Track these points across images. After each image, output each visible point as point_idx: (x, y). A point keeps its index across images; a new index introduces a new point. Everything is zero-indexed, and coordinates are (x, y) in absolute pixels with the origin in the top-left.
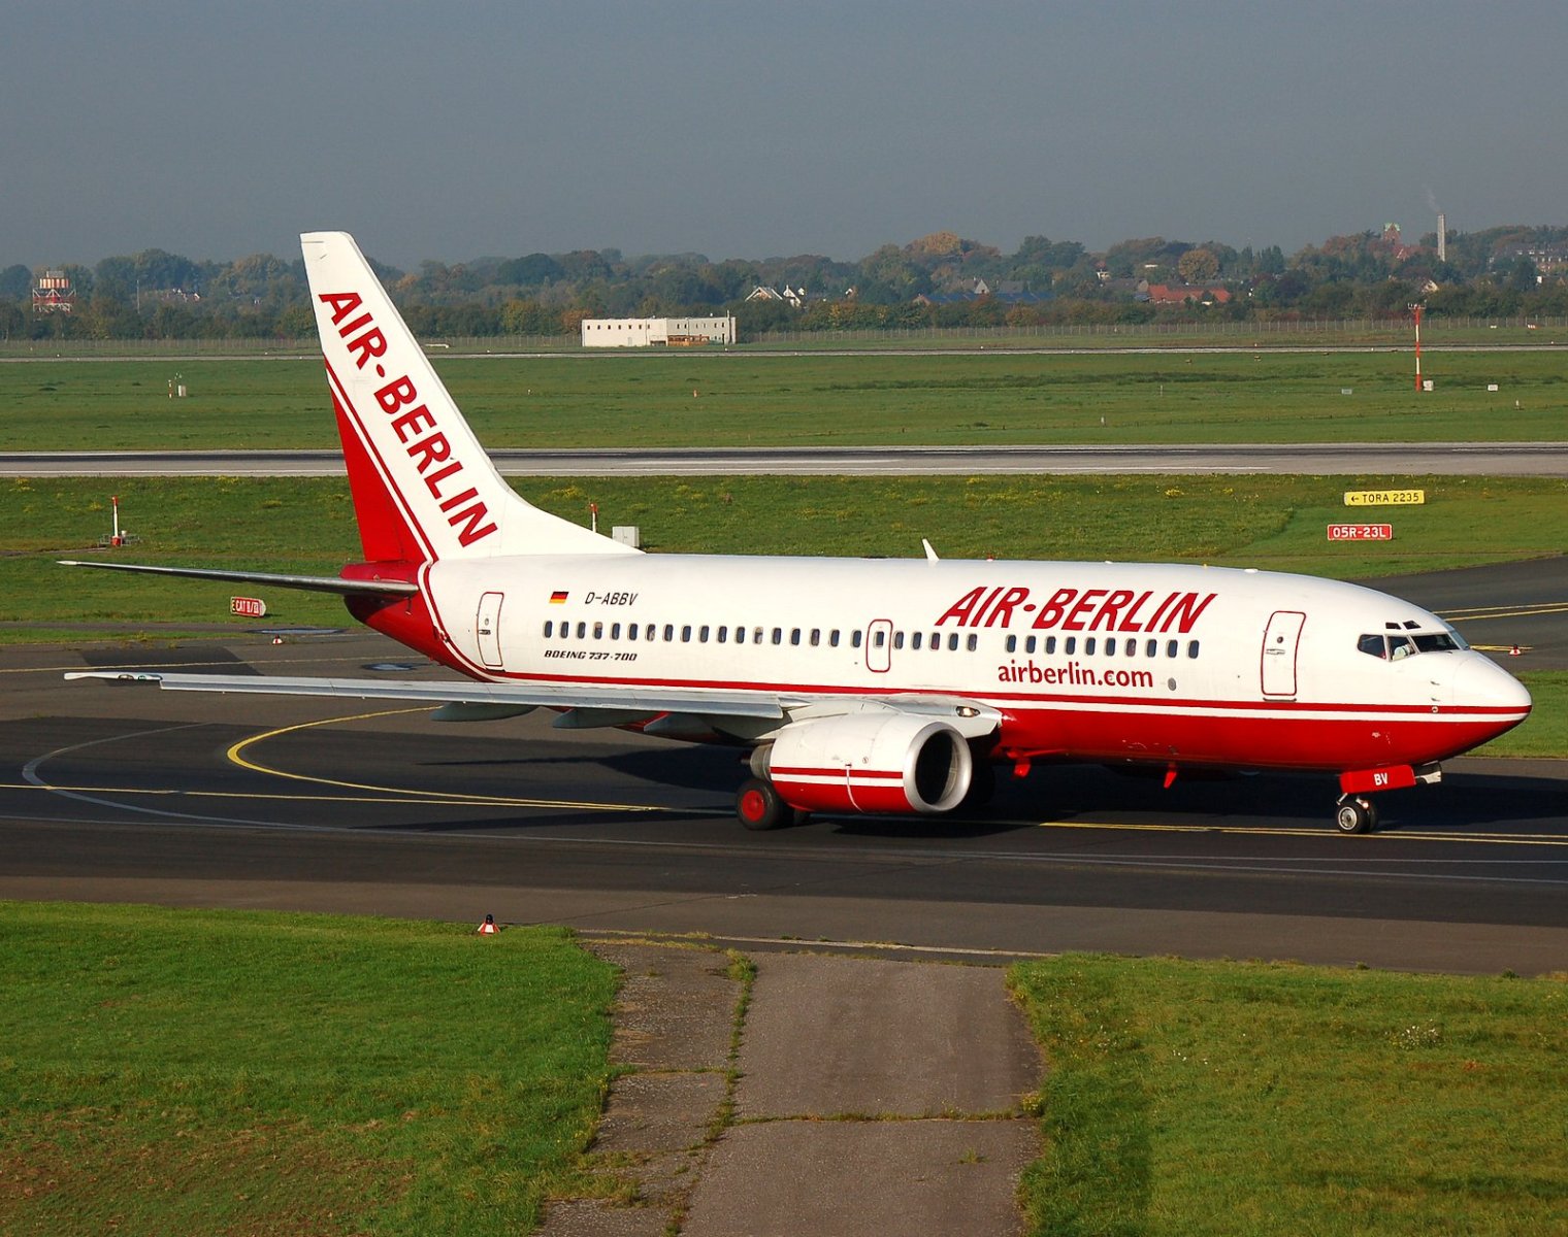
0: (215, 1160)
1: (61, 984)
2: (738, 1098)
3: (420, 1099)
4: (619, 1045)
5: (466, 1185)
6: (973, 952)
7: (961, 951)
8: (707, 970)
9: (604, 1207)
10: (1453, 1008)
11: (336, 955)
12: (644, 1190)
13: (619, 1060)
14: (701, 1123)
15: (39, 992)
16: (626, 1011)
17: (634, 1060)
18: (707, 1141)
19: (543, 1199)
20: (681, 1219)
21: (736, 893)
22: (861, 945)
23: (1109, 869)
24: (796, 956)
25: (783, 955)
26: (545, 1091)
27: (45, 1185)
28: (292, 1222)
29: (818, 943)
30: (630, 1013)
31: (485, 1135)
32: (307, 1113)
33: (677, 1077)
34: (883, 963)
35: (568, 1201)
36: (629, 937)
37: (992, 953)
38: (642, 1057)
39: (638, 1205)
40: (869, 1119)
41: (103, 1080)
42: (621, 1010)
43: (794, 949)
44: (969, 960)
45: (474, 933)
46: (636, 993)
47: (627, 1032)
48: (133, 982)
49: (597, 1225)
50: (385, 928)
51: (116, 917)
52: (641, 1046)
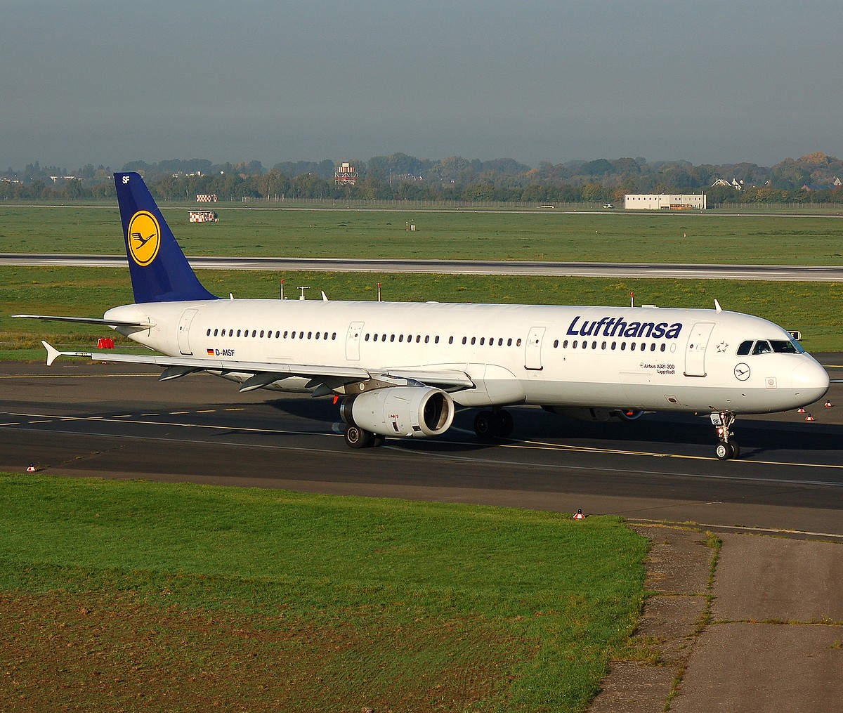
0: (435, 635)
1: (354, 540)
2: (712, 610)
3: (543, 606)
4: (649, 580)
5: (569, 651)
6: (837, 536)
8: (695, 542)
9: (642, 665)
11: (498, 528)
12: (663, 657)
13: (650, 588)
14: (693, 623)
15: (342, 543)
16: (652, 562)
17: (657, 589)
18: (696, 632)
19: (610, 660)
20: (683, 673)
21: (711, 501)
22: (778, 531)
24: (743, 536)
25: (736, 535)
26: (610, 603)
27: (346, 645)
28: (476, 668)
30: (654, 563)
31: (578, 626)
32: (484, 611)
33: (680, 598)
34: (789, 540)
35: (623, 662)
36: (654, 523)
38: (662, 587)
39: (660, 665)
40: (782, 623)
41: (377, 590)
42: (650, 561)
43: (742, 532)
44: (834, 540)
45: (572, 519)
46: (658, 553)
47: (653, 574)
48: (391, 539)
49: (638, 675)
50: (525, 515)
51: (382, 505)
52: (661, 581)
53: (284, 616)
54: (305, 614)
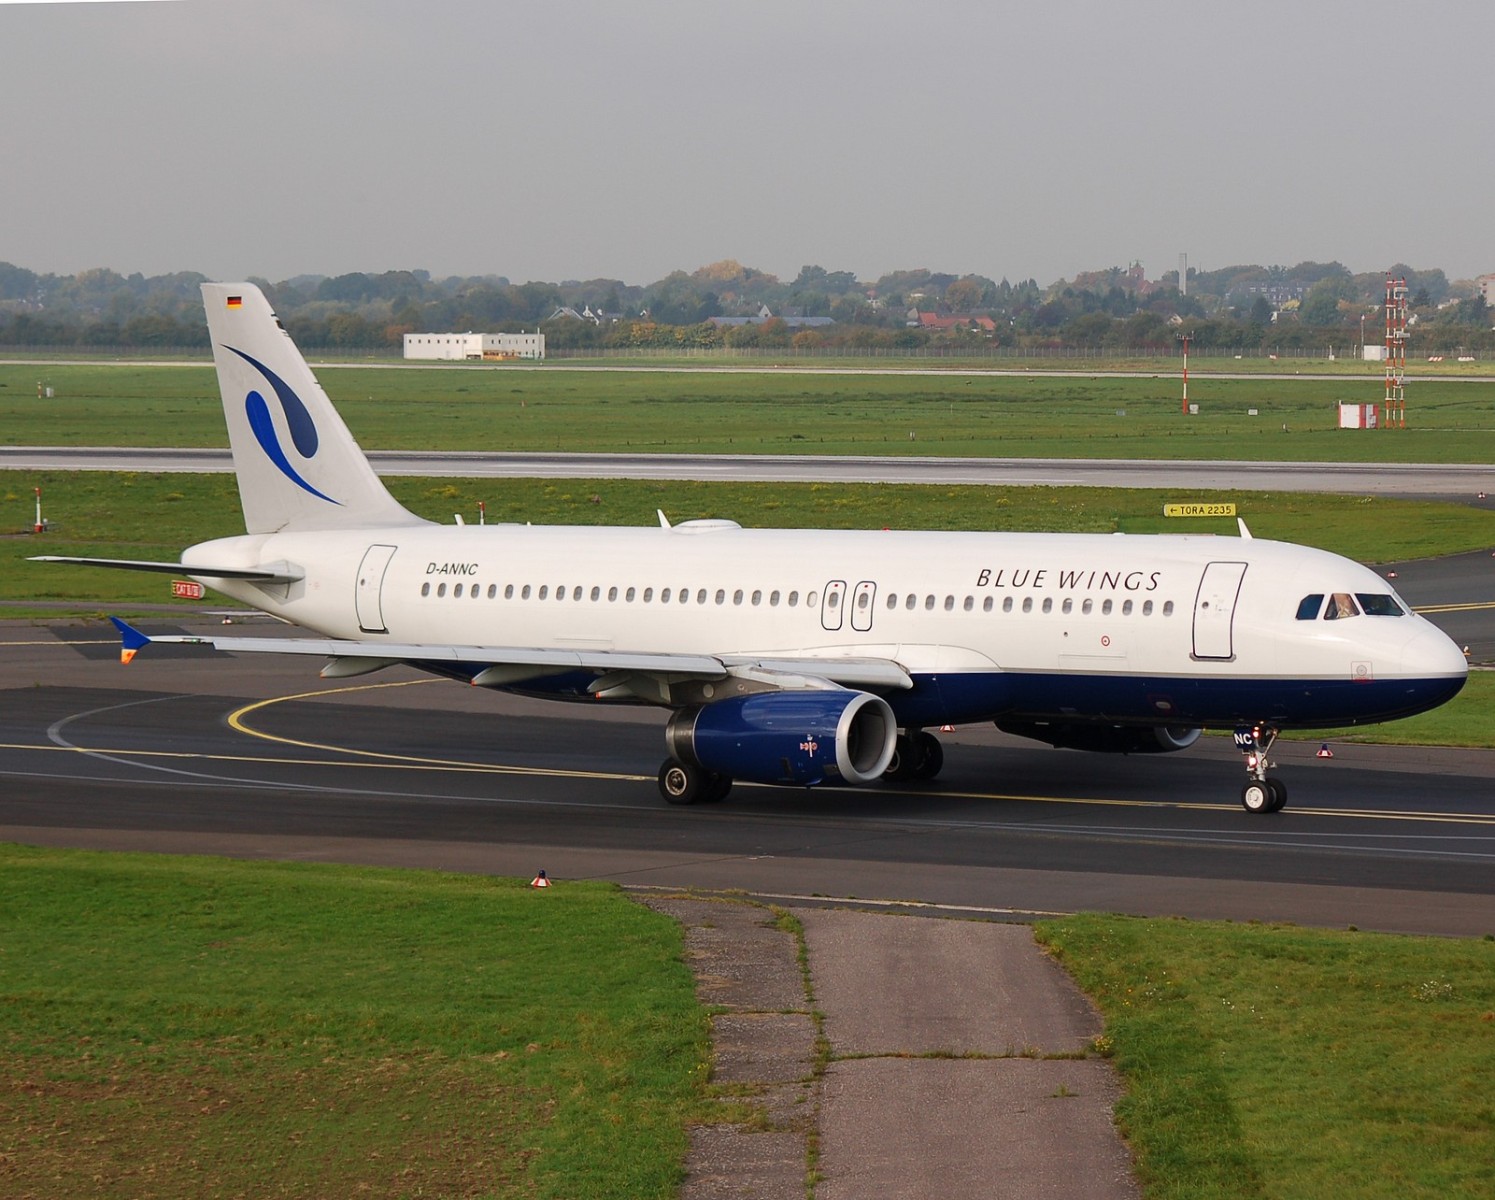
0: (368, 1084)
1: (167, 926)
2: (829, 1036)
3: (538, 1034)
4: (701, 988)
5: (610, 1109)
6: (992, 910)
7: (981, 909)
8: (755, 923)
9: (742, 1131)
10: (1454, 967)
11: (412, 904)
12: (773, 1117)
13: (708, 1002)
14: (803, 1058)
15: (151, 933)
16: (697, 958)
17: (721, 1002)
18: (816, 1074)
19: (681, 1123)
20: (815, 1143)
21: (754, 855)
22: (888, 903)
23: (1088, 838)
24: (832, 912)
25: (820, 911)
26: (651, 1027)
27: (217, 1104)
28: (458, 1139)
29: (848, 900)
30: (702, 959)
31: (613, 1068)
32: (436, 1044)
33: (766, 1017)
34: (914, 919)
35: (707, 1126)
36: (675, 892)
37: (1010, 911)
38: (728, 999)
39: (772, 1130)
40: (956, 1057)
41: (240, 1013)
42: (694, 957)
43: (830, 906)
44: (992, 918)
45: (528, 886)
46: (701, 942)
47: (705, 977)
48: (233, 926)
49: (741, 1147)
50: (447, 880)
51: (195, 867)
52: (724, 989)
53: (92, 1057)
54: (127, 1053)
